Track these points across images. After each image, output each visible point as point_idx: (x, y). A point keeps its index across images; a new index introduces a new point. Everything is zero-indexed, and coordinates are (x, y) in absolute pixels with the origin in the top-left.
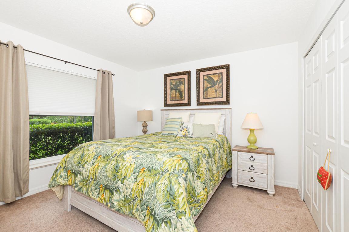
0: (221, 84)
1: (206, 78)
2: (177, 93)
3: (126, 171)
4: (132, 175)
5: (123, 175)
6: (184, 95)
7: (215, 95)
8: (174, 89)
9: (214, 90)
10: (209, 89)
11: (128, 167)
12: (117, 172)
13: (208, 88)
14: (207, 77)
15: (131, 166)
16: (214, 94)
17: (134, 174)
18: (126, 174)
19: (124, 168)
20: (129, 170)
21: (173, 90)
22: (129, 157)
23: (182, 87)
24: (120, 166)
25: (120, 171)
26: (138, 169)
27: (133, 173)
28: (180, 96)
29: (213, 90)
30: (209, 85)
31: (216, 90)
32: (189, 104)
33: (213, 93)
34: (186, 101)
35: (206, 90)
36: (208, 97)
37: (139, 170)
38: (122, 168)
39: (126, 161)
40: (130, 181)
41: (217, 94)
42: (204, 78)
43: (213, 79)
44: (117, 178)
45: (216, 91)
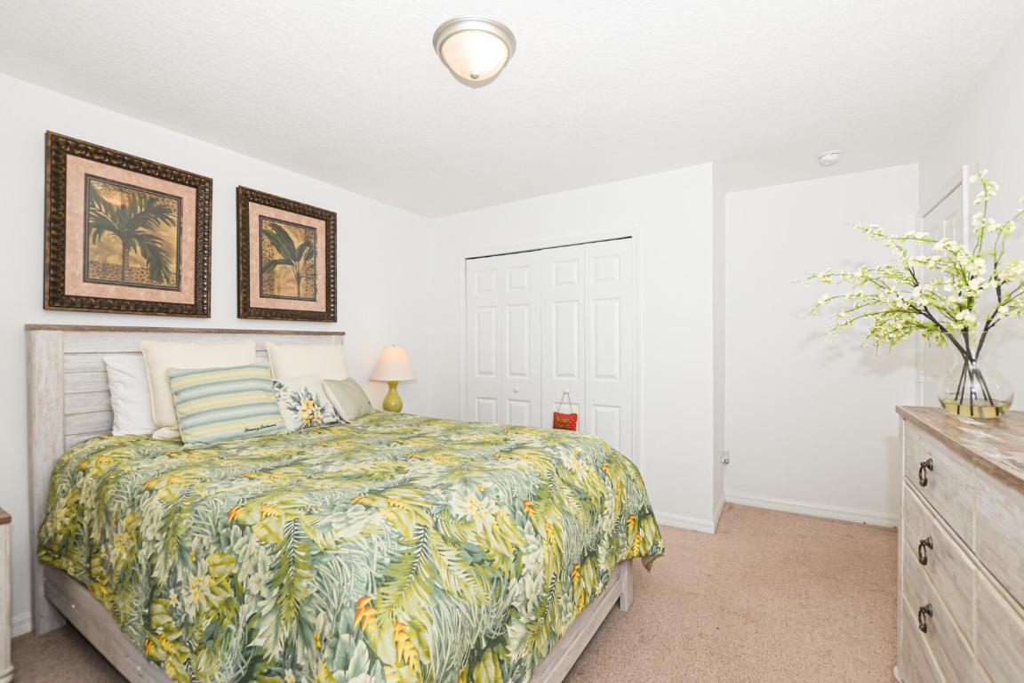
0: (310, 262)
1: (270, 228)
2: (132, 253)
3: (503, 539)
4: (523, 534)
5: (508, 555)
6: (173, 268)
7: (296, 290)
8: (111, 228)
9: (292, 275)
10: (278, 268)
11: (496, 528)
12: (487, 564)
13: (276, 263)
14: (274, 226)
15: (498, 518)
16: (294, 285)
17: (524, 528)
18: (510, 545)
19: (492, 538)
20: (505, 528)
21: (106, 233)
22: (469, 504)
23: (167, 233)
24: (477, 544)
25: (491, 552)
26: (519, 512)
27: (519, 527)
28: (152, 270)
29: (289, 272)
30: (278, 256)
31: (298, 274)
32: (200, 308)
33: (288, 281)
34: (186, 296)
35: (267, 267)
36: (276, 293)
37: (524, 514)
38: (488, 543)
39: (477, 520)
40: (534, 550)
41: (302, 289)
42: (263, 228)
43: (291, 240)
44: (503, 577)
45: (298, 278)
